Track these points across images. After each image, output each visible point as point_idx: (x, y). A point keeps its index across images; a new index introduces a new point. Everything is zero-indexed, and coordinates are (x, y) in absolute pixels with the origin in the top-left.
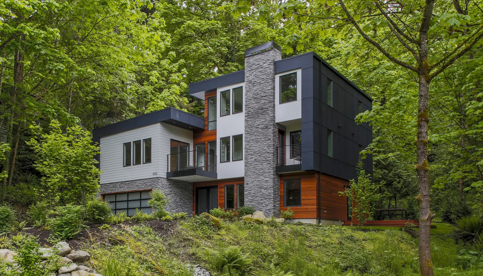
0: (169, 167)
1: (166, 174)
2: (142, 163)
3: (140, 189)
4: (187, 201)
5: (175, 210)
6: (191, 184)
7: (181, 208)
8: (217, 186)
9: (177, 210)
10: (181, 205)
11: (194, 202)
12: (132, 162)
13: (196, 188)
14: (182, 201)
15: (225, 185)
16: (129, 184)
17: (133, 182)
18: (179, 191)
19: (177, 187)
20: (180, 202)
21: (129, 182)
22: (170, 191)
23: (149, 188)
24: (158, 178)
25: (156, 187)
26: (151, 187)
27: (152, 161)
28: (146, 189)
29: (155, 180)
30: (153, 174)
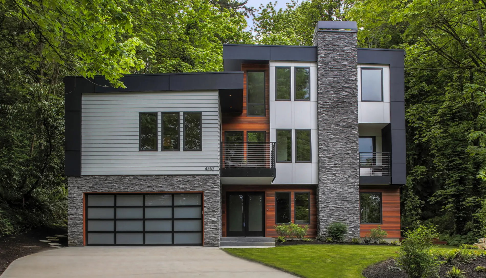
2: (181, 149)
8: (264, 192)
12: (160, 145)
15: (276, 192)
24: (215, 175)
25: (212, 189)
26: (201, 189)
27: (203, 149)
28: (190, 191)
29: (209, 178)
30: (206, 169)
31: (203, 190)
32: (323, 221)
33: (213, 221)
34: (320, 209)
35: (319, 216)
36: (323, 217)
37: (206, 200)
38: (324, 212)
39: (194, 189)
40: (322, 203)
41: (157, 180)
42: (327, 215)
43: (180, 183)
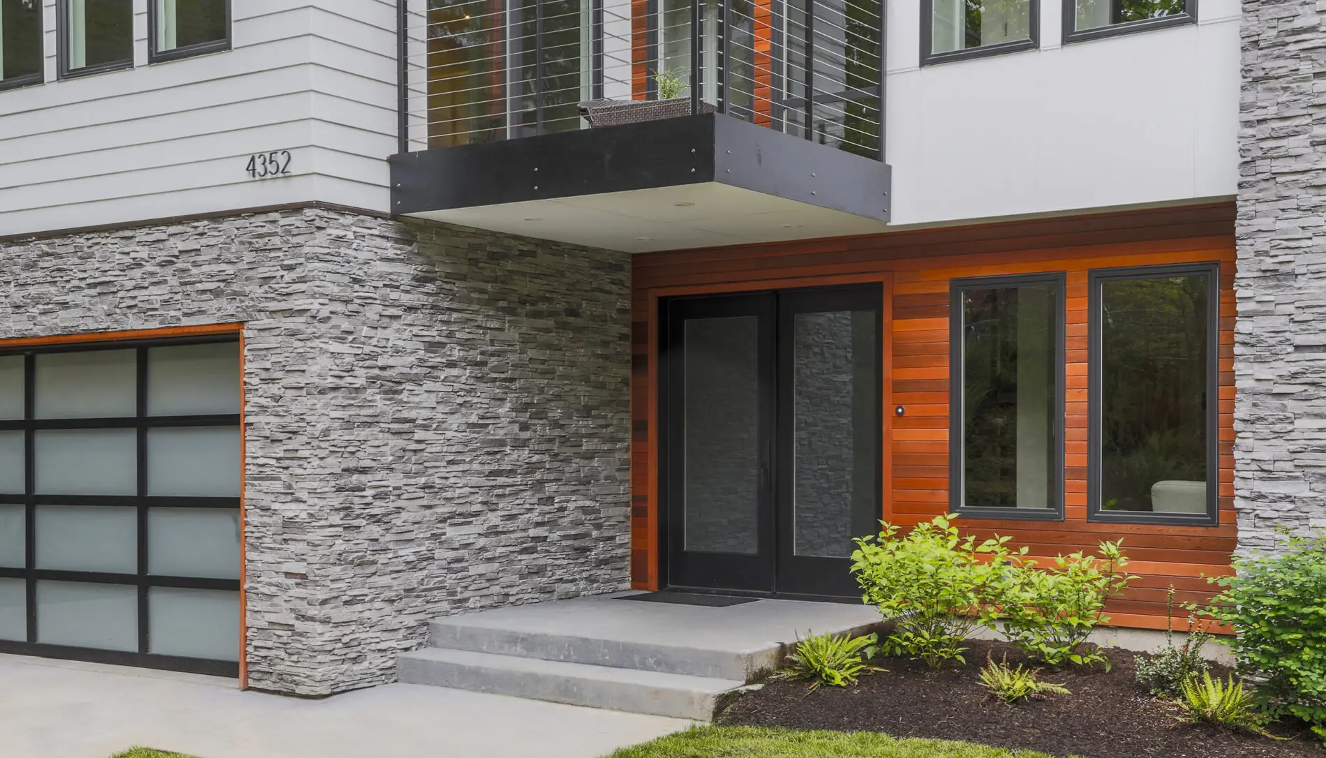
0: (419, 104)
1: (383, 175)
2: (140, 51)
3: (134, 323)
4: (579, 424)
5: (477, 527)
6: (618, 267)
7: (529, 497)
8: (877, 288)
9: (494, 519)
10: (532, 468)
11: (639, 428)
12: (50, 44)
13: (663, 301)
14: (541, 429)
15: (957, 284)
16: (29, 267)
17: (59, 245)
18: (512, 334)
19: (491, 301)
20: (520, 444)
21: (31, 251)
22: (432, 347)
23: (214, 314)
24: (296, 209)
25: (283, 306)
26: (231, 309)
27: (238, 34)
28: (185, 322)
29: (269, 228)
30: (251, 169)
31: (242, 316)
32: (1264, 509)
33: (289, 523)
34: (1242, 410)
35: (1232, 464)
36: (1268, 475)
37: (255, 381)
38: (1278, 435)
39: (201, 312)
40: (1260, 360)
41: (47, 263)
42: (1308, 459)
43: (137, 273)
